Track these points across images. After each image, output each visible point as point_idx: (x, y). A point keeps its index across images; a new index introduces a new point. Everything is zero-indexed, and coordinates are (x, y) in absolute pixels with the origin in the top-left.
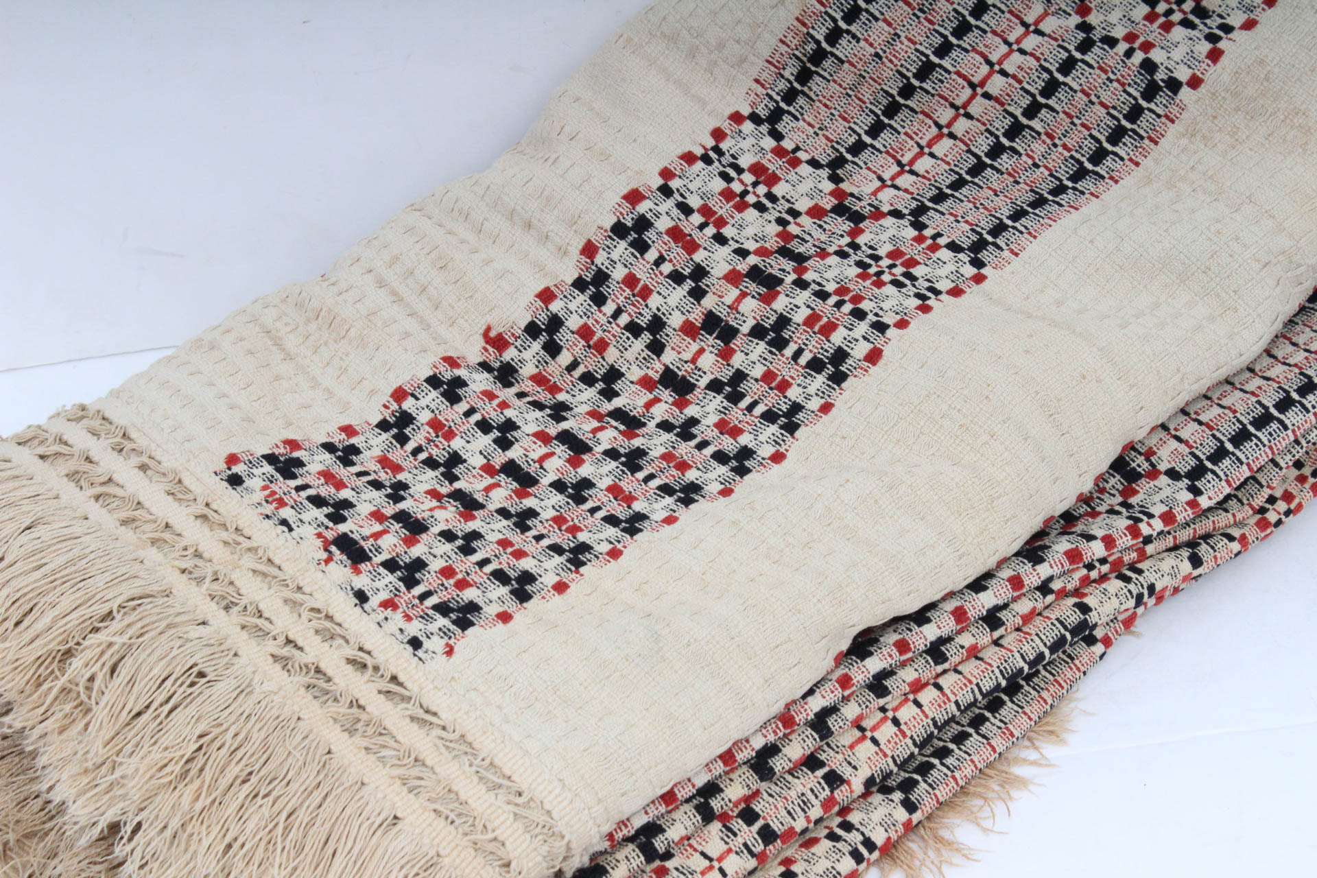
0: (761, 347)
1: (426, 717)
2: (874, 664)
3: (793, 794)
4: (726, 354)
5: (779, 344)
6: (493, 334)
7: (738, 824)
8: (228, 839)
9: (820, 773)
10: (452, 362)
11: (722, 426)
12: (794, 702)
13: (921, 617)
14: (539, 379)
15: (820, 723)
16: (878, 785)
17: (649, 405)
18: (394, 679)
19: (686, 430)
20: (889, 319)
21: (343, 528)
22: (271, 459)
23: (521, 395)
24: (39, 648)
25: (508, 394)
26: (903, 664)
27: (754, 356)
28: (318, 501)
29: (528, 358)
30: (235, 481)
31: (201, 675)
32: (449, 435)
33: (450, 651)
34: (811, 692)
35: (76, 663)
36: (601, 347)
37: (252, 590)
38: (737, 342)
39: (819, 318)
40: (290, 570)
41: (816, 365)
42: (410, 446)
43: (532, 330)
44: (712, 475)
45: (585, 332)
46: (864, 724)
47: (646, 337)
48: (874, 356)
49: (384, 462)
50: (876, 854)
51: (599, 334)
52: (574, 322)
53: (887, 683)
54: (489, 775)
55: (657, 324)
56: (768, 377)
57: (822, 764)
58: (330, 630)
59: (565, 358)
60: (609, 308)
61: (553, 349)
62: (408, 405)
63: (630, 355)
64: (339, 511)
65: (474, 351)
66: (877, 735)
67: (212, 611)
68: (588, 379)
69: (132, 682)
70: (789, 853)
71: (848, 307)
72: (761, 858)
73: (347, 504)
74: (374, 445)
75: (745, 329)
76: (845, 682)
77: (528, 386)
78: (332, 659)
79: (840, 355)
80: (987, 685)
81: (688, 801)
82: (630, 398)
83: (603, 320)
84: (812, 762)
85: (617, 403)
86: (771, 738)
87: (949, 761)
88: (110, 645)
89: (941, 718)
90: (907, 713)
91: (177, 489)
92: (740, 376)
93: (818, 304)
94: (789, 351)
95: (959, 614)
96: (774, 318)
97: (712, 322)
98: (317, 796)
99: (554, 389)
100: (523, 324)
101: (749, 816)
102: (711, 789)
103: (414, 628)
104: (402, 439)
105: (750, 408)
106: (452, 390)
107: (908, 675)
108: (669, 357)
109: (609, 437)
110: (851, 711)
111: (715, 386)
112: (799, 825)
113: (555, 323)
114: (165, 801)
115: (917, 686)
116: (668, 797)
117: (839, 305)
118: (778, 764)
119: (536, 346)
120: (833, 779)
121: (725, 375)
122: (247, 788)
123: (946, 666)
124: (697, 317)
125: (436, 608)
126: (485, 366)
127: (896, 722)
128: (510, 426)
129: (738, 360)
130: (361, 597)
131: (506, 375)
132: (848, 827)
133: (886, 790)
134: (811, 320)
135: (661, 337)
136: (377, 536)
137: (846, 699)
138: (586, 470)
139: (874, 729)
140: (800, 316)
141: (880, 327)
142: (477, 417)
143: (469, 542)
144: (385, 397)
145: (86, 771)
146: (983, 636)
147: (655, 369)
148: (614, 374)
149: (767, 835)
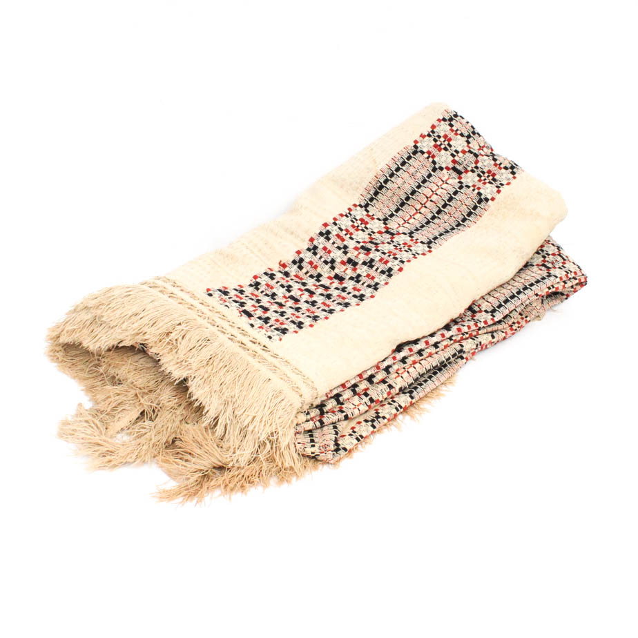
0: (365, 268)
1: (275, 356)
2: (402, 354)
3: (379, 389)
4: (355, 270)
5: (371, 267)
6: (282, 263)
7: (363, 397)
8: (221, 382)
9: (387, 384)
10: (271, 270)
11: (355, 289)
12: (379, 362)
13: (416, 342)
14: (296, 276)
15: (387, 369)
16: (402, 390)
17: (331, 284)
18: (264, 346)
19: (344, 290)
20: (405, 260)
21: (244, 308)
22: (220, 291)
23: (292, 280)
24: (160, 331)
25: (288, 279)
26: (410, 356)
27: (363, 270)
28: (236, 302)
29: (293, 270)
30: (210, 295)
31: (208, 340)
32: (272, 288)
33: (281, 340)
34: (384, 360)
35: (172, 335)
36: (316, 267)
37: (219, 322)
38: (358, 267)
39: (383, 259)
40: (230, 318)
41: (383, 272)
42: (260, 291)
43: (294, 262)
44: (352, 301)
45: (311, 263)
46: (399, 372)
47: (330, 265)
48: (401, 270)
49: (252, 294)
50: (402, 410)
51: (315, 264)
52: (307, 260)
53: (406, 360)
54: (295, 371)
55: (333, 261)
56: (368, 276)
57: (387, 382)
58: (244, 333)
59: (304, 270)
60: (318, 256)
61: (301, 268)
62: (258, 280)
63: (325, 270)
64: (242, 304)
65: (276, 268)
66: (403, 375)
67: (209, 326)
68: (312, 276)
69: (190, 340)
70: (376, 408)
71: (392, 257)
72: (369, 407)
73: (244, 303)
74: (249, 291)
75: (360, 262)
76: (394, 358)
77: (293, 278)
78: (246, 340)
79: (390, 270)
80: (434, 365)
81: (349, 388)
82: (325, 281)
83: (316, 259)
84: (384, 381)
85: (321, 283)
86: (373, 372)
87: (422, 386)
88: (182, 330)
89: (421, 373)
90: (411, 370)
91: (193, 296)
92: (359, 276)
93: (383, 256)
94: (374, 268)
95: (427, 343)
96: (369, 260)
97: (350, 261)
98: (247, 372)
99: (301, 279)
100: (291, 260)
101: (366, 395)
102: (355, 386)
103: (269, 334)
104: (257, 289)
105: (363, 284)
106: (272, 276)
107: (412, 359)
108: (337, 271)
109: (321, 290)
110: (395, 367)
111: (351, 278)
112: (381, 399)
113: (301, 260)
114: (202, 371)
115: (414, 362)
116: (343, 385)
117: (389, 256)
118: (375, 380)
119: (296, 267)
120: (390, 387)
121: (354, 275)
122: (226, 369)
123: (422, 357)
124: (345, 259)
125: (275, 329)
126: (280, 271)
127: (408, 372)
128: (290, 286)
129: (358, 271)
130: (252, 326)
131: (287, 274)
132: (394, 402)
133: (404, 393)
134: (381, 260)
135: (334, 265)
136: (255, 311)
137: (394, 364)
138: (315, 298)
139: (402, 373)
140: (377, 259)
141: (402, 262)
142: (280, 284)
143: (282, 314)
144: (251, 278)
145: (178, 363)
146: (433, 350)
147: (332, 274)
148: (319, 275)
149: (371, 400)
